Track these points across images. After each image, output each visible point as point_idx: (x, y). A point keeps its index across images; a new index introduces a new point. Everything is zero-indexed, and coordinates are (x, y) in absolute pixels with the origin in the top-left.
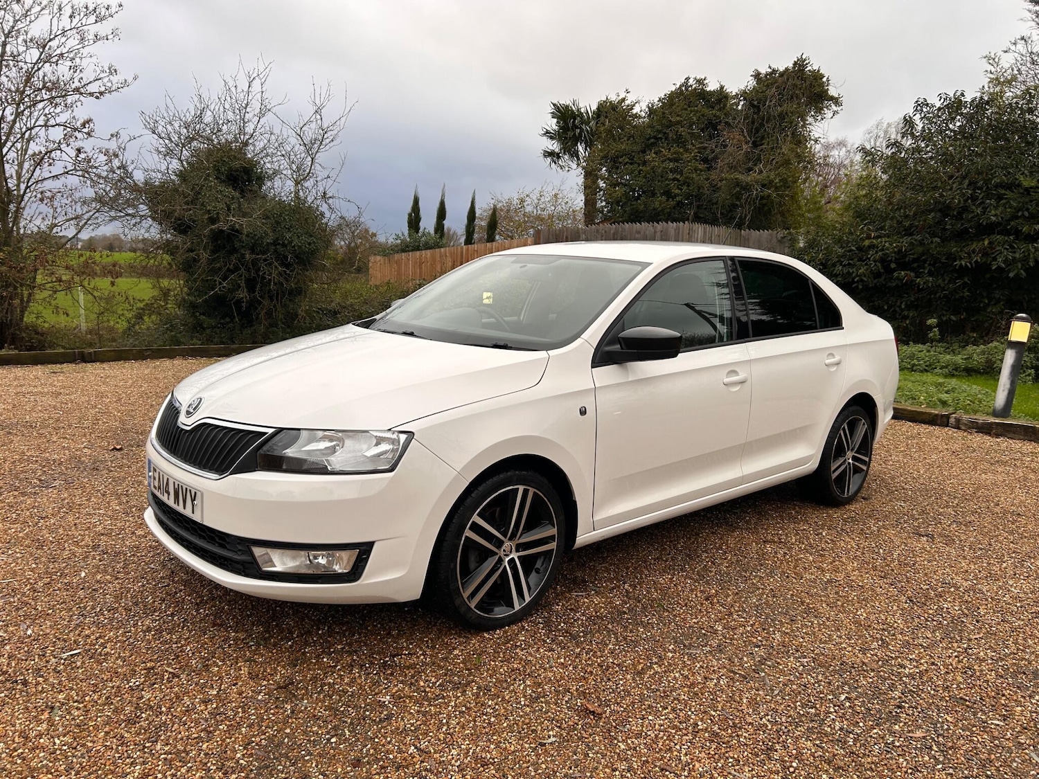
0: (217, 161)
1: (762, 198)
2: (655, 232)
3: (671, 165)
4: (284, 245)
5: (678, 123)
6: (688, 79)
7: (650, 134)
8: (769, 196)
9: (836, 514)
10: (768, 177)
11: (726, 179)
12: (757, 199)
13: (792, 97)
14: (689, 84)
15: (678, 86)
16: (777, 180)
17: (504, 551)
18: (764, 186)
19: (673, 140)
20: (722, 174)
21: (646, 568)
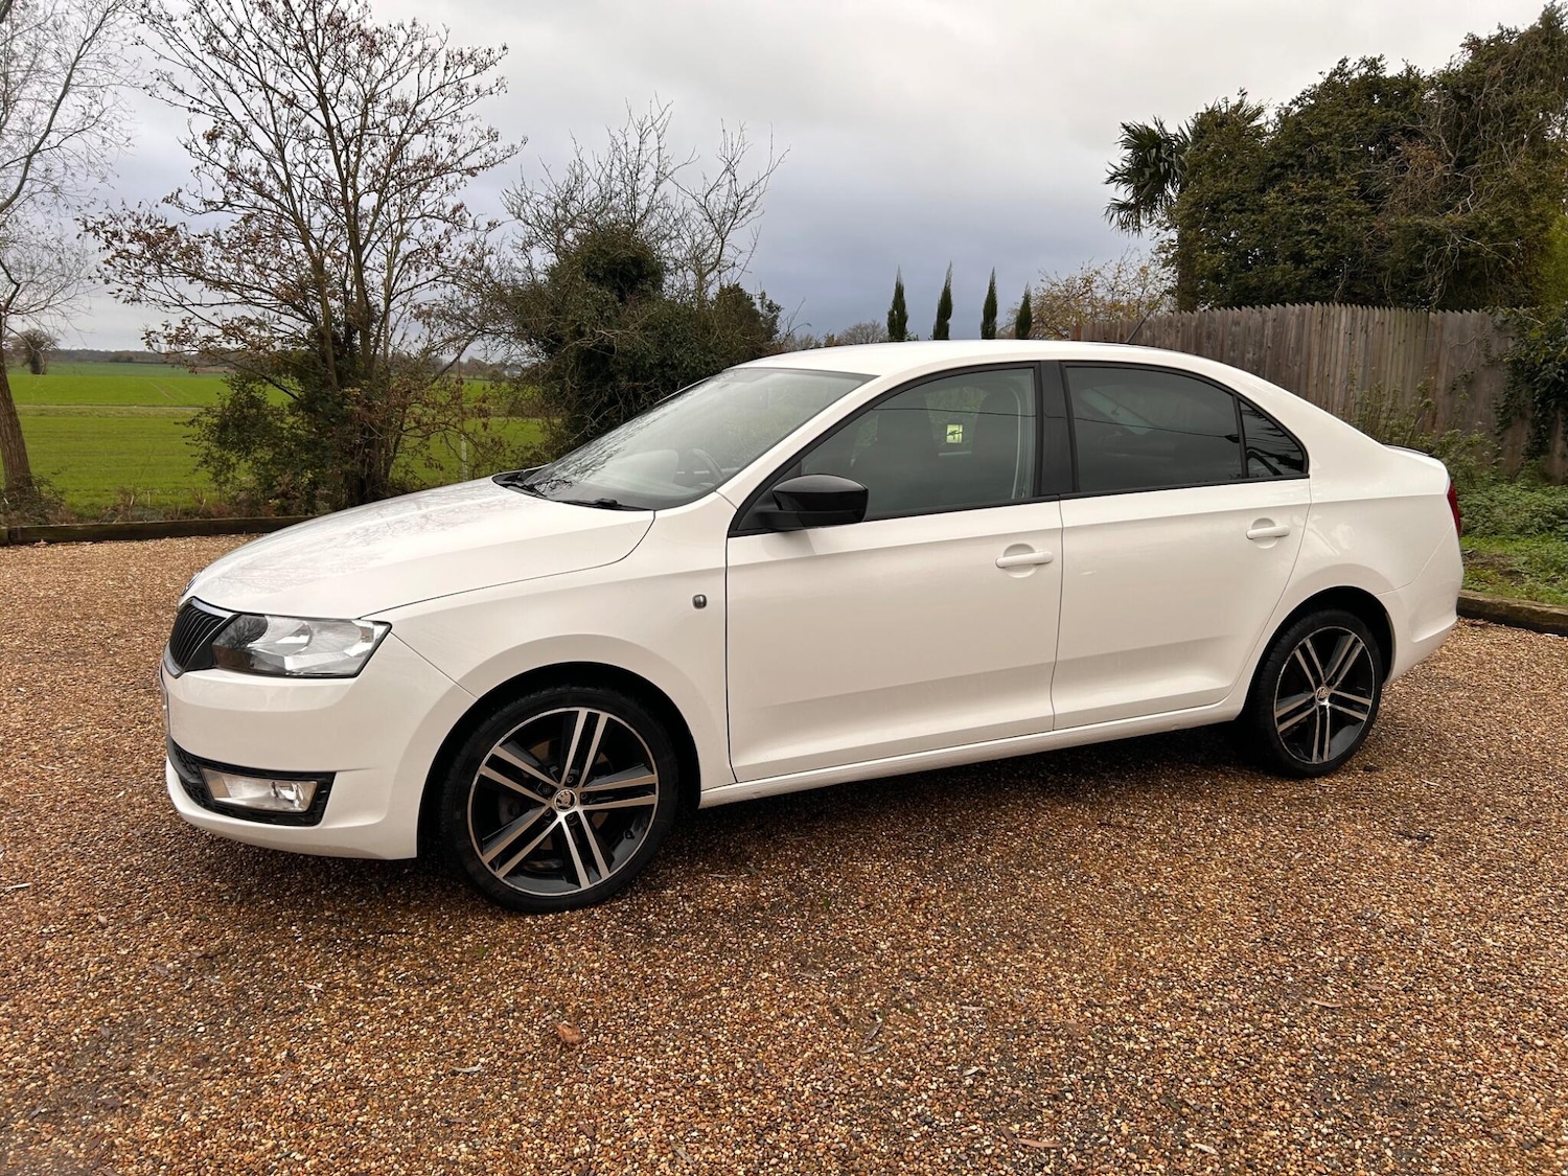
0: (594, 252)
1: (1464, 255)
2: (1264, 322)
3: (1306, 209)
4: (673, 367)
5: (1326, 137)
6: (1344, 61)
7: (1273, 160)
8: (1478, 251)
9: (1282, 790)
10: (1477, 218)
11: (1398, 227)
12: (1453, 257)
13: (1531, 77)
14: (1346, 70)
15: (1327, 75)
16: (1493, 223)
17: (558, 801)
18: (1470, 234)
19: (1314, 167)
20: (1394, 220)
21: (862, 849)
